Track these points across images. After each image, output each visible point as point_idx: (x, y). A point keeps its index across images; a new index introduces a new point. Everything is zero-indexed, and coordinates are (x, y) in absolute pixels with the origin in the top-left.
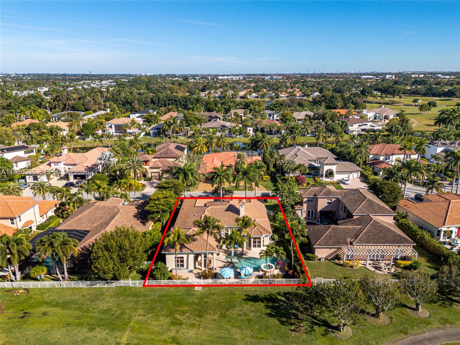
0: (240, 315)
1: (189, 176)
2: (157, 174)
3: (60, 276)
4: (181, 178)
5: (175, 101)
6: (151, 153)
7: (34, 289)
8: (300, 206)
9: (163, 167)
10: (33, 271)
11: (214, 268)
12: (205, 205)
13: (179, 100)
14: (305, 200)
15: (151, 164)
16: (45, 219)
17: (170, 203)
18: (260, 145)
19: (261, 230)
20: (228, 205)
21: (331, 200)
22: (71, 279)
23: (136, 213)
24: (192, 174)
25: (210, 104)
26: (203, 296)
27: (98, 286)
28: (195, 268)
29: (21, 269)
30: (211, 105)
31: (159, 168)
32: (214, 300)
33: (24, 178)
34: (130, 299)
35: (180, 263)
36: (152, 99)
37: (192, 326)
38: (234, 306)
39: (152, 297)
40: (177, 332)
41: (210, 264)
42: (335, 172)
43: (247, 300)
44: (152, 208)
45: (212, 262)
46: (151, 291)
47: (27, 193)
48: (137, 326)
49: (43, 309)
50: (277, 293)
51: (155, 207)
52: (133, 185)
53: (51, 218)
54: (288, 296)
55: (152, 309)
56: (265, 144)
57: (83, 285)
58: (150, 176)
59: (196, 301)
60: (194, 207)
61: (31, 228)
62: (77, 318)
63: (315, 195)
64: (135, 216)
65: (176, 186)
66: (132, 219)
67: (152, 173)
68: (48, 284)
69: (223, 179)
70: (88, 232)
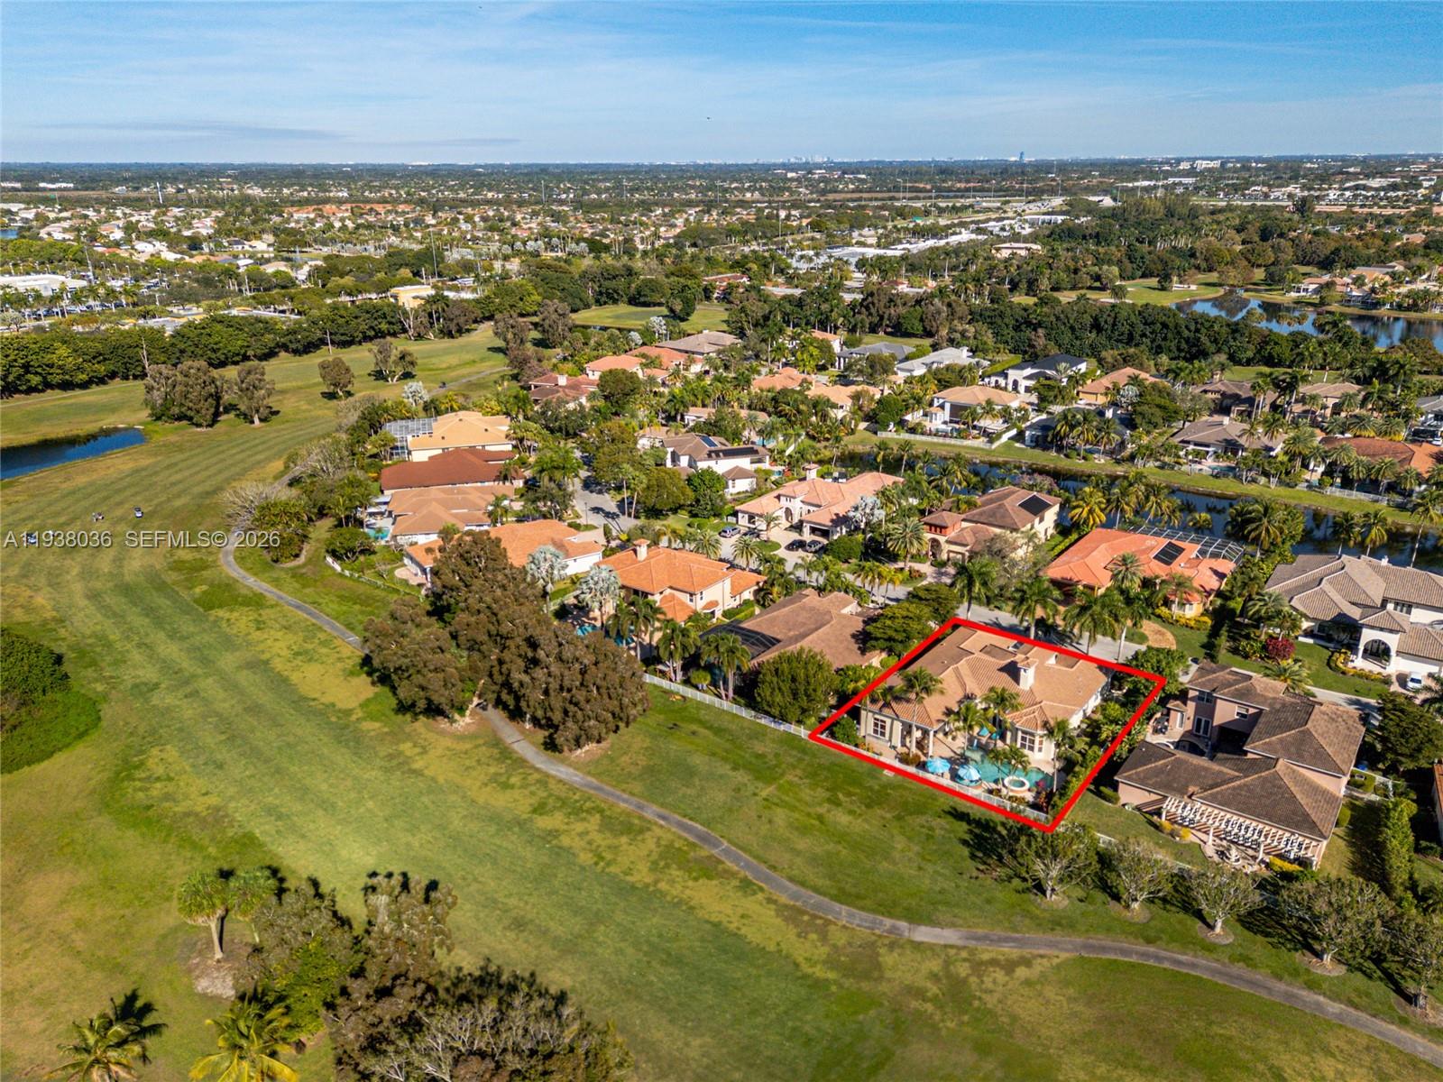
0: (923, 827)
2: (959, 556)
3: (723, 693)
5: (1165, 325)
6: (963, 506)
7: (691, 700)
8: (1182, 705)
9: (974, 544)
10: (695, 675)
11: (929, 754)
13: (1177, 326)
14: (1192, 694)
15: (952, 534)
16: (737, 602)
20: (1009, 661)
21: (1247, 710)
22: (735, 701)
23: (857, 631)
25: (1276, 343)
26: (888, 785)
27: (763, 721)
28: (901, 745)
29: (685, 668)
30: (1277, 348)
31: (965, 545)
32: (901, 796)
33: (735, 514)
34: (794, 753)
35: (880, 728)
36: (1096, 319)
37: (851, 812)
38: (923, 813)
39: (822, 761)
40: (829, 811)
42: (1393, 653)
43: (949, 813)
47: (727, 547)
48: (787, 786)
49: (694, 727)
50: (1001, 823)
53: (746, 602)
54: (1015, 830)
55: (813, 775)
57: (747, 714)
58: (944, 557)
59: (877, 787)
60: (958, 646)
61: (713, 613)
62: (727, 751)
63: (1212, 690)
66: (847, 639)
67: (949, 552)
68: (708, 698)
70: (779, 641)
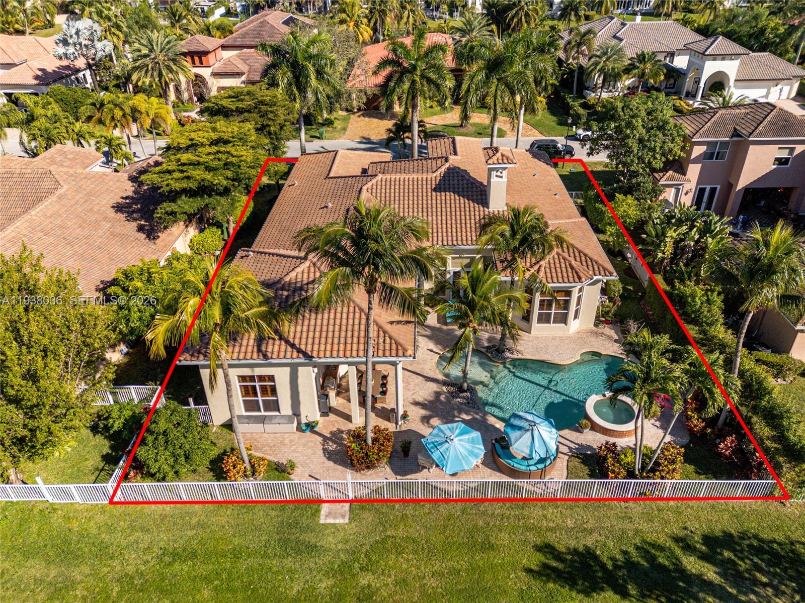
1: (308, 76)
4: (283, 82)
6: (217, 34)
8: (677, 175)
9: (249, 71)
11: (401, 412)
12: (364, 171)
14: (698, 151)
15: (215, 64)
17: (234, 160)
18: (512, 19)
19: (573, 262)
20: (443, 169)
21: (792, 150)
23: (127, 198)
24: (320, 73)
26: (354, 558)
28: (326, 410)
31: (238, 74)
32: (403, 583)
34: (34, 570)
35: (262, 395)
39: (132, 563)
41: (384, 393)
42: (732, 83)
44: (168, 176)
45: (391, 388)
46: (133, 529)
50: (677, 540)
51: (177, 175)
52: (143, 110)
54: (726, 554)
56: (527, 15)
60: (327, 177)
63: (736, 134)
64: (118, 208)
65: (264, 108)
66: (106, 219)
67: (220, 88)
69: (423, 85)
